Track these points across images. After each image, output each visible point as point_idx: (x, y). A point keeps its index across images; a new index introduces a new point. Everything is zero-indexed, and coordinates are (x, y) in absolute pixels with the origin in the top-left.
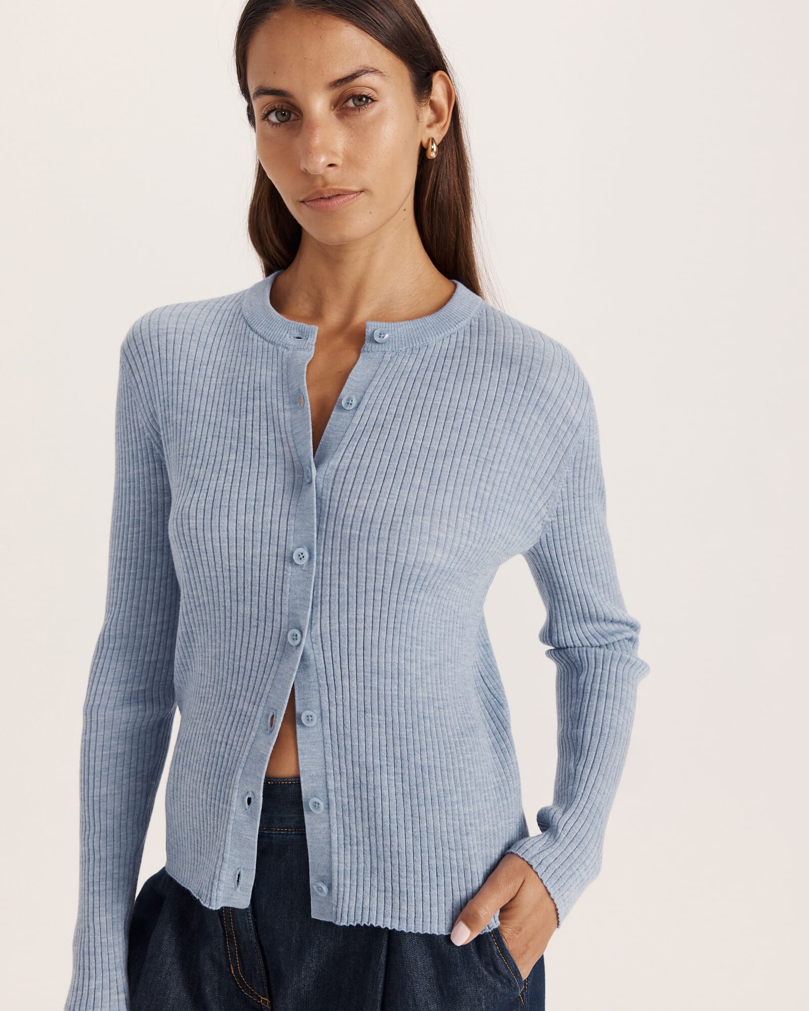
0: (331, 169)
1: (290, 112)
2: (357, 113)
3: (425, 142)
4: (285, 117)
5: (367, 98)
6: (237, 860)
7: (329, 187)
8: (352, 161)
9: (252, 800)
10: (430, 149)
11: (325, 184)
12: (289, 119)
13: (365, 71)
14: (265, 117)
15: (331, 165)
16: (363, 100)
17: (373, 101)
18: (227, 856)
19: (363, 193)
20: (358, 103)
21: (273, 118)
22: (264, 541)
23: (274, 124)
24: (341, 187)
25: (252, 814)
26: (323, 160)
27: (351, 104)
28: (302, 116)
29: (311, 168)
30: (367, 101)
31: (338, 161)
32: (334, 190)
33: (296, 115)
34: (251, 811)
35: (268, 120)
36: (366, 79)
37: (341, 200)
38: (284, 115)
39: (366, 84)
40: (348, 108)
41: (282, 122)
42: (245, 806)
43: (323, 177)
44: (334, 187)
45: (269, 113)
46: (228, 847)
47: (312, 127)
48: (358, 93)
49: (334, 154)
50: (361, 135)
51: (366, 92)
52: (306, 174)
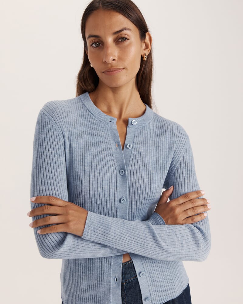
0: (114, 61)
1: (99, 43)
2: (122, 43)
3: (143, 54)
4: (98, 45)
5: (126, 38)
6: (115, 301)
7: (113, 67)
8: (120, 59)
9: (118, 279)
10: (144, 57)
11: (112, 66)
12: (99, 46)
13: (125, 29)
14: (91, 45)
15: (114, 60)
16: (124, 39)
17: (127, 39)
18: (111, 300)
19: (124, 69)
20: (122, 40)
21: (94, 45)
22: (110, 195)
23: (94, 47)
24: (117, 67)
25: (118, 284)
26: (111, 58)
27: (120, 40)
28: (104, 44)
29: (107, 61)
30: (125, 39)
31: (116, 58)
32: (115, 68)
33: (102, 44)
34: (118, 283)
35: (92, 46)
36: (125, 32)
37: (117, 72)
38: (97, 44)
39: (126, 33)
40: (119, 42)
41: (97, 47)
42: (115, 282)
43: (111, 64)
44: (115, 67)
45: (93, 44)
46: (111, 297)
47: (107, 48)
48: (123, 37)
49: (115, 56)
50: (124, 51)
51: (126, 36)
52: (105, 63)
